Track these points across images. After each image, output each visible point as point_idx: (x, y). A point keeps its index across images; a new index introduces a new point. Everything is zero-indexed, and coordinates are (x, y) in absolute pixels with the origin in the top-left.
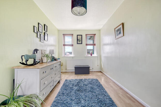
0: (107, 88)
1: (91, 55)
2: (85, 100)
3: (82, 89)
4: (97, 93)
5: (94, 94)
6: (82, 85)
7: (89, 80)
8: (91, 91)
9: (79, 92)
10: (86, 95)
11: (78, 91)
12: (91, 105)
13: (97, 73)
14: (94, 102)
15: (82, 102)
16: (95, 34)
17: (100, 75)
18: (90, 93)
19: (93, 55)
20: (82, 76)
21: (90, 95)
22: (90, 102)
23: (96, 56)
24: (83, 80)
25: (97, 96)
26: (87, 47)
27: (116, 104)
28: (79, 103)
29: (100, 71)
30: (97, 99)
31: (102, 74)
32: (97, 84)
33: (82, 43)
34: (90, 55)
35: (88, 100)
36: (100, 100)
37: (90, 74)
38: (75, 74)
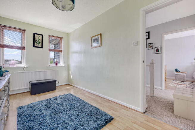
0: (86, 99)
1: (56, 64)
2: (73, 120)
3: (60, 110)
4: (80, 107)
5: (77, 109)
6: (56, 106)
7: (60, 97)
8: (72, 108)
9: (57, 115)
10: (69, 114)
11: (54, 114)
12: (82, 121)
13: (65, 87)
14: (84, 117)
15: (70, 123)
16: (62, 38)
17: (70, 88)
18: (72, 110)
19: (59, 65)
20: (46, 94)
21: (74, 112)
22: (79, 119)
23: (63, 65)
24: (52, 100)
25: (82, 110)
26: (49, 53)
27: (101, 110)
28: (67, 127)
29: (68, 84)
30: (84, 114)
31: (72, 87)
32: (73, 99)
33: (42, 47)
34: (54, 65)
35: (76, 119)
36: (87, 112)
37: (57, 90)
38: (32, 95)
